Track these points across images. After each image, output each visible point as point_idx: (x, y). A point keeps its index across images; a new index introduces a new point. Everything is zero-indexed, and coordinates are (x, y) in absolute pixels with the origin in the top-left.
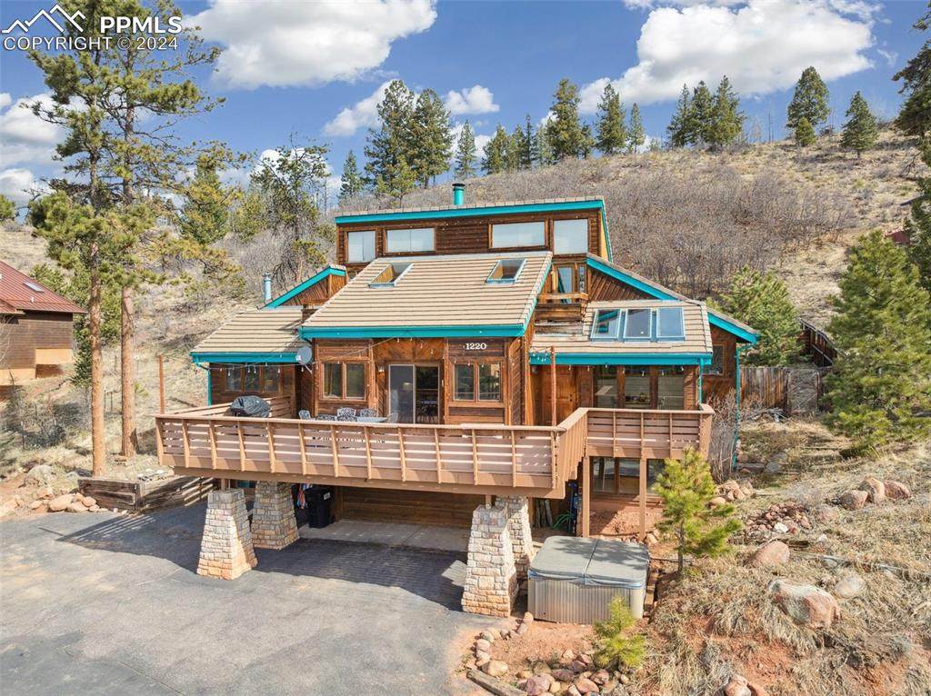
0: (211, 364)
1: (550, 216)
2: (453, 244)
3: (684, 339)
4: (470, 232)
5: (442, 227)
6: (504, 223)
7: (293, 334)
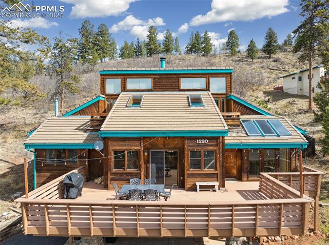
0: (35, 149)
1: (208, 75)
2: (162, 86)
3: (291, 135)
4: (170, 81)
5: (156, 78)
6: (187, 77)
7: (85, 132)
